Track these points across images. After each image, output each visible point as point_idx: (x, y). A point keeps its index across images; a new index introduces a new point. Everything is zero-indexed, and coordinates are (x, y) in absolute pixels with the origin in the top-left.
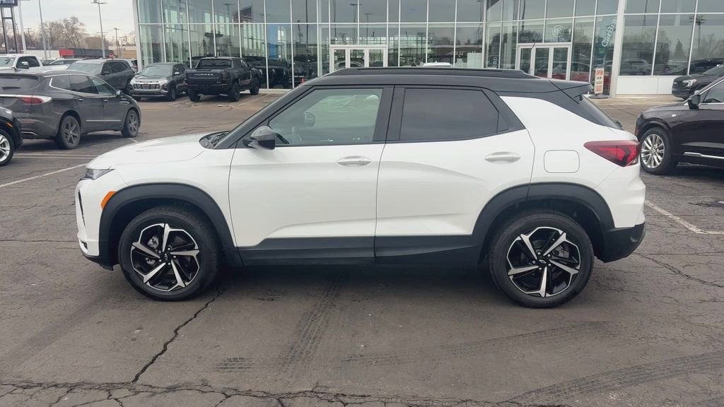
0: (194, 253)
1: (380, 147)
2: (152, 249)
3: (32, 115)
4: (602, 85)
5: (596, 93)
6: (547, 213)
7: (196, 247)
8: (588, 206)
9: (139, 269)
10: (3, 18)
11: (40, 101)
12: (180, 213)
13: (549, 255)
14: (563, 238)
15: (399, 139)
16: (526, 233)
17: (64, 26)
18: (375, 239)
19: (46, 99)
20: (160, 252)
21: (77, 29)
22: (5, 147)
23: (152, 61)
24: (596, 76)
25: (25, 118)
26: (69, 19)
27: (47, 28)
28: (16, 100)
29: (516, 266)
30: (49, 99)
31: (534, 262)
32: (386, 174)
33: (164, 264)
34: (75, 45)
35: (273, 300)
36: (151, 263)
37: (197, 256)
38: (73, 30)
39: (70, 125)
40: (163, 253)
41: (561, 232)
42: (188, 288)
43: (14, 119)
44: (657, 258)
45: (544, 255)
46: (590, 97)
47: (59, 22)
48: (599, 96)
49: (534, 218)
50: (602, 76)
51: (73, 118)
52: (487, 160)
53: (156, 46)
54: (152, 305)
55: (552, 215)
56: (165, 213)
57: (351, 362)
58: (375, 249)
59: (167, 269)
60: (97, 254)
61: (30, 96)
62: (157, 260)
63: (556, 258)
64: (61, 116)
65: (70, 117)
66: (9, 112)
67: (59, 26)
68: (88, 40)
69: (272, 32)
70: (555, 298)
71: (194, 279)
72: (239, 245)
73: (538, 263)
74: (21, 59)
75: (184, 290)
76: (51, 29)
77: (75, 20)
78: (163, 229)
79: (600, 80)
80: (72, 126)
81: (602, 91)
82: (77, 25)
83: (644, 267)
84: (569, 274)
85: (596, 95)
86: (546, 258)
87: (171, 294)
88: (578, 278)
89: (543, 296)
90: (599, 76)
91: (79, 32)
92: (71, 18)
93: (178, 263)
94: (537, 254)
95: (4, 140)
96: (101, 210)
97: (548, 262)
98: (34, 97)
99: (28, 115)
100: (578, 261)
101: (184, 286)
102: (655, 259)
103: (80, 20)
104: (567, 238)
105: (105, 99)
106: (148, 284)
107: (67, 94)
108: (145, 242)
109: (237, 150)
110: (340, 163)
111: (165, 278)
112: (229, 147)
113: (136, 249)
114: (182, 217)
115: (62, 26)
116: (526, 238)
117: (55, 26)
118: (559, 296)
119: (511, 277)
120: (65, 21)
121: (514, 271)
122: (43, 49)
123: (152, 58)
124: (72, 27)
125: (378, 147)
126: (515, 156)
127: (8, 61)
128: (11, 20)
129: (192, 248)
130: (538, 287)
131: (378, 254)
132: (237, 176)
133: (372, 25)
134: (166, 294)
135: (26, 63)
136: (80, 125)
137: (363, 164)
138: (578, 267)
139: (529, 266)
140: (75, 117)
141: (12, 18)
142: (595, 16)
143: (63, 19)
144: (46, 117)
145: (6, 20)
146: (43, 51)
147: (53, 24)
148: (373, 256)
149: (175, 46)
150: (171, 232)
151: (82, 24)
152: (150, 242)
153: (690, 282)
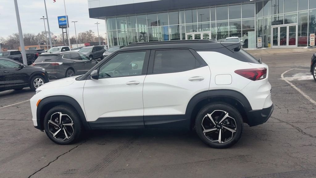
0: (71, 124)
1: (143, 76)
2: (56, 123)
3: (55, 70)
4: (314, 41)
5: (311, 45)
6: (219, 104)
7: (72, 122)
8: (237, 100)
9: (51, 131)
10: (63, 33)
11: (58, 64)
12: (66, 108)
13: (222, 123)
14: (227, 115)
15: (152, 73)
16: (210, 113)
17: (87, 34)
18: (144, 117)
19: (60, 63)
20: (59, 124)
21: (92, 35)
22: (42, 83)
23: (114, 45)
24: (311, 38)
25: (53, 71)
26: (88, 31)
27: (81, 35)
28: (49, 64)
29: (206, 129)
30: (62, 63)
31: (215, 127)
32: (146, 88)
33: (61, 129)
34: (91, 41)
35: (104, 144)
36: (56, 129)
37: (73, 125)
38: (90, 35)
39: (70, 73)
40: (60, 125)
41: (226, 112)
42: (70, 139)
43: (46, 72)
44: (294, 124)
45: (219, 123)
46: (308, 48)
47: (85, 32)
48: (313, 47)
49: (212, 106)
50: (314, 38)
51: (71, 70)
52: (189, 80)
53: (115, 39)
54: (56, 146)
55: (221, 105)
56: (60, 108)
57: (118, 172)
58: (144, 122)
59: (62, 131)
60: (37, 125)
61: (54, 63)
62: (58, 127)
63: (225, 125)
64: (66, 70)
65: (70, 70)
66: (44, 69)
67: (85, 34)
68: (96, 39)
69: (165, 29)
70: (226, 144)
71: (72, 135)
72: (88, 121)
73: (217, 127)
74: (63, 48)
75: (68, 140)
76: (82, 36)
77: (91, 31)
78: (59, 115)
79: (313, 39)
80: (71, 73)
81: (314, 45)
82: (91, 33)
83: (284, 129)
84: (232, 132)
85: (311, 46)
86: (220, 125)
87: (63, 142)
88: (236, 134)
89: (220, 143)
90: (312, 37)
91: (92, 36)
92: (90, 30)
93: (66, 129)
94: (216, 123)
95: (41, 80)
96: (37, 107)
97: (222, 127)
98: (56, 63)
99: (54, 70)
100: (235, 125)
101: (68, 138)
102: (293, 125)
103: (93, 31)
104: (229, 115)
105: (85, 62)
106: (55, 137)
107: (69, 61)
108: (53, 120)
109: (87, 80)
110: (127, 84)
111: (61, 135)
112: (84, 80)
113: (50, 123)
114: (66, 109)
115: (86, 34)
116: (210, 115)
117: (84, 34)
118: (227, 143)
119: (205, 134)
120: (87, 32)
121: (205, 131)
122: (76, 44)
123: (114, 44)
124: (89, 34)
125: (143, 77)
126: (201, 78)
127: (58, 49)
128: (66, 33)
129: (70, 122)
130: (218, 139)
131: (146, 124)
132: (86, 91)
133: (203, 23)
134: (61, 142)
135: (64, 50)
136: (74, 73)
137: (137, 84)
138: (236, 129)
139: (212, 128)
140: (72, 70)
141: (66, 32)
142: (298, 11)
143: (86, 31)
144: (60, 70)
145: (64, 33)
146: (76, 45)
147: (83, 34)
148: (143, 124)
149: (123, 39)
150: (62, 116)
151: (93, 33)
152: (56, 120)
153: (304, 136)
